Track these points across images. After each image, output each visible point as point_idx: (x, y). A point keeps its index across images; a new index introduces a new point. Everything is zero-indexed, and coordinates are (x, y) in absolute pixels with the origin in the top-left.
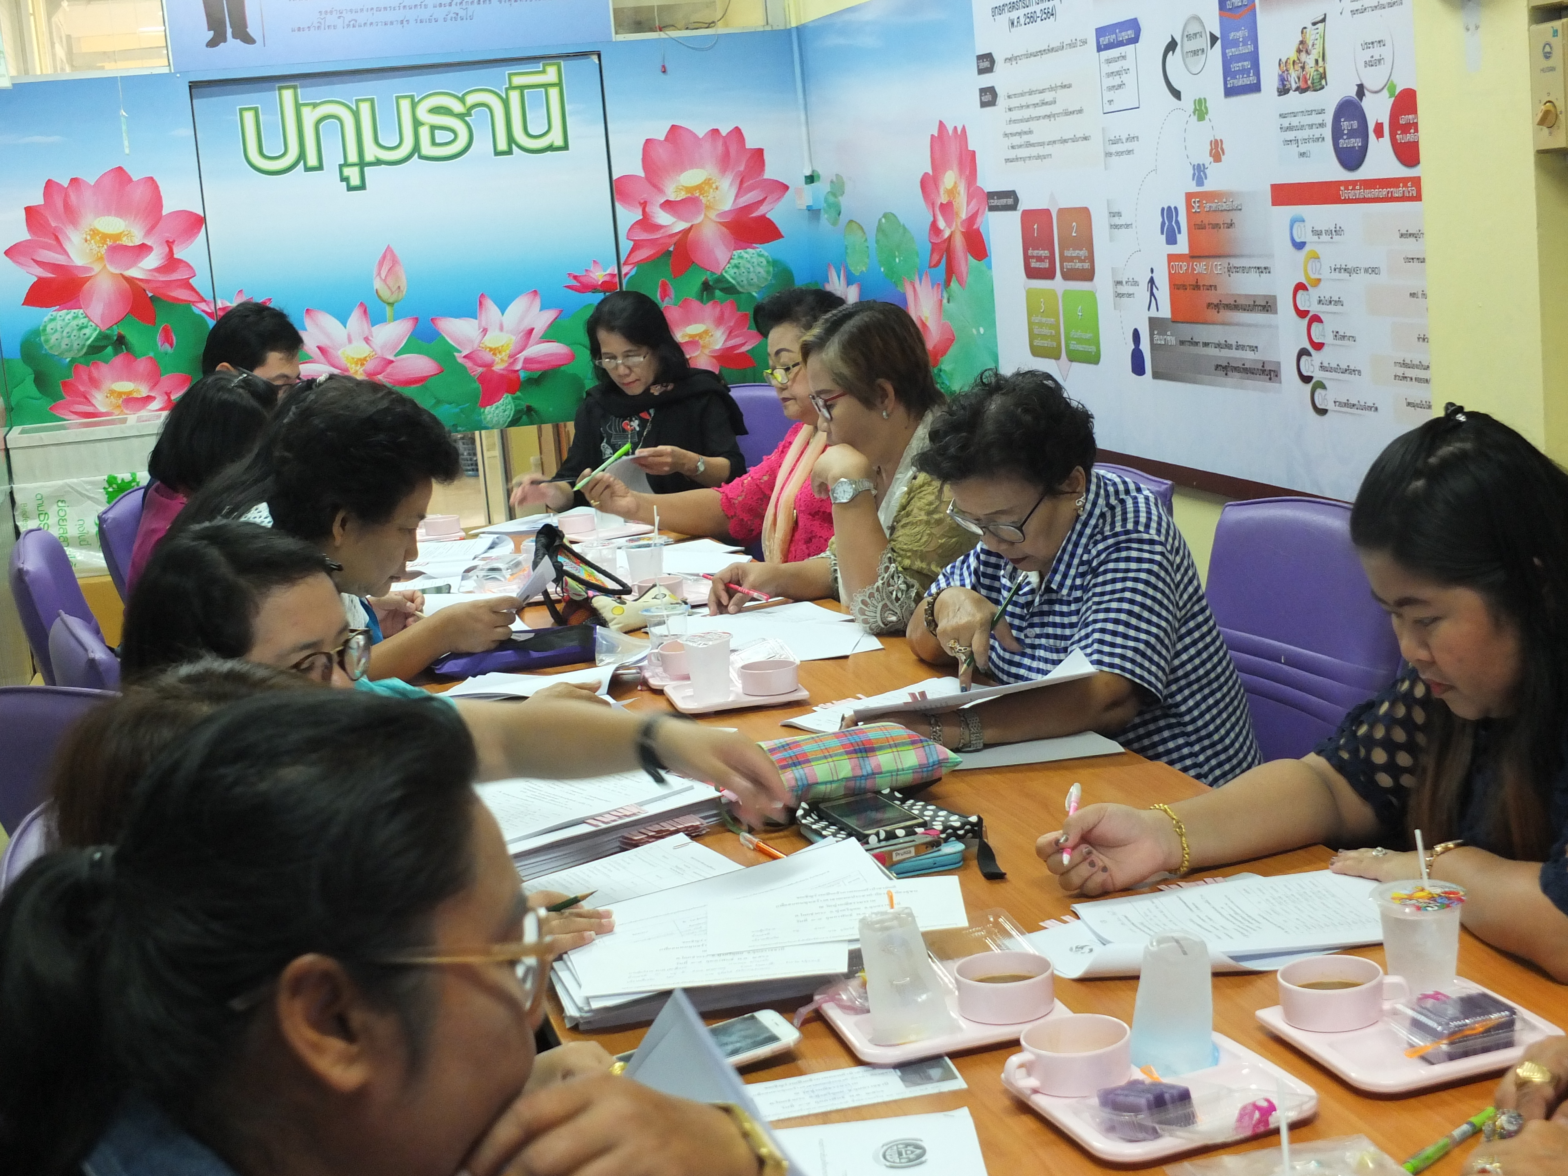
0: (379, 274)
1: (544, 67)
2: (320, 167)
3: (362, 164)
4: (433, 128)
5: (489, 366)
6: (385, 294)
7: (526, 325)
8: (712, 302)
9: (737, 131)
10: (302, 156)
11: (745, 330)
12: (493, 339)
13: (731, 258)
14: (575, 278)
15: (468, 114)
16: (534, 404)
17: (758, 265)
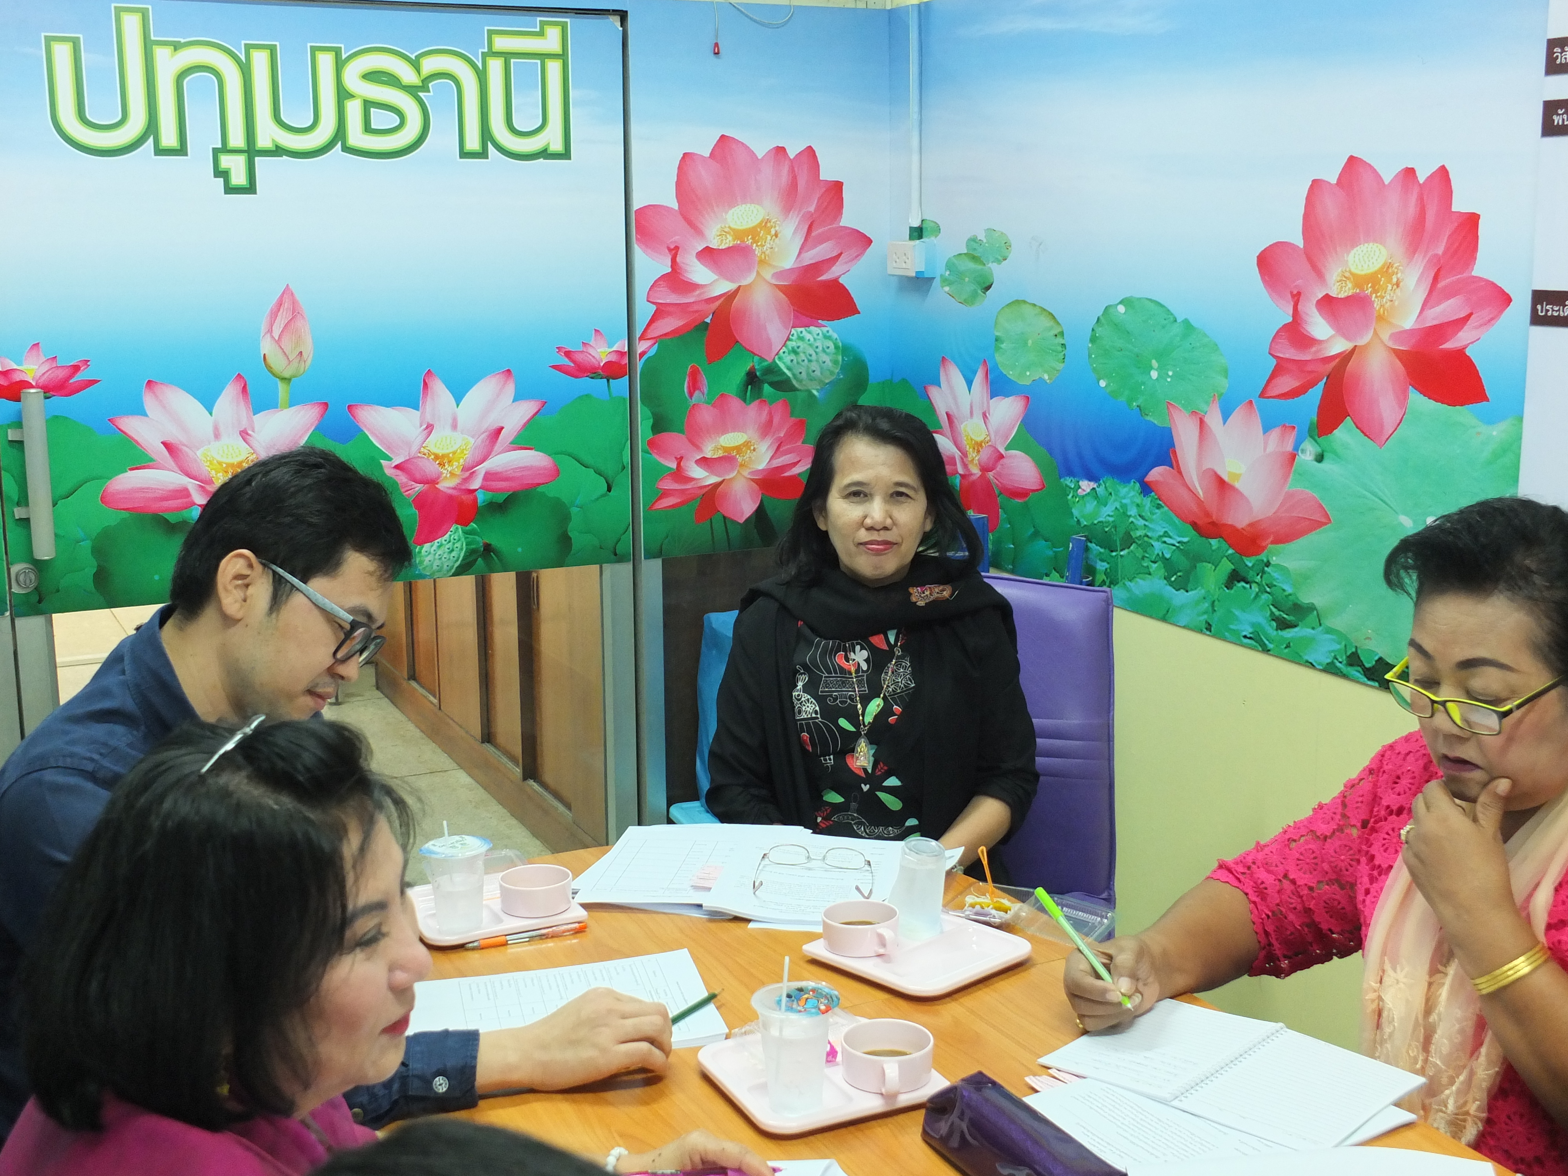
0: (270, 331)
1: (542, 28)
2: (182, 150)
3: (251, 152)
4: (368, 105)
5: (432, 482)
6: (278, 362)
7: (492, 422)
8: (757, 402)
9: (810, 152)
10: (152, 128)
11: (799, 443)
12: (440, 442)
13: (788, 339)
14: (568, 354)
15: (424, 87)
16: (495, 541)
17: (824, 351)
